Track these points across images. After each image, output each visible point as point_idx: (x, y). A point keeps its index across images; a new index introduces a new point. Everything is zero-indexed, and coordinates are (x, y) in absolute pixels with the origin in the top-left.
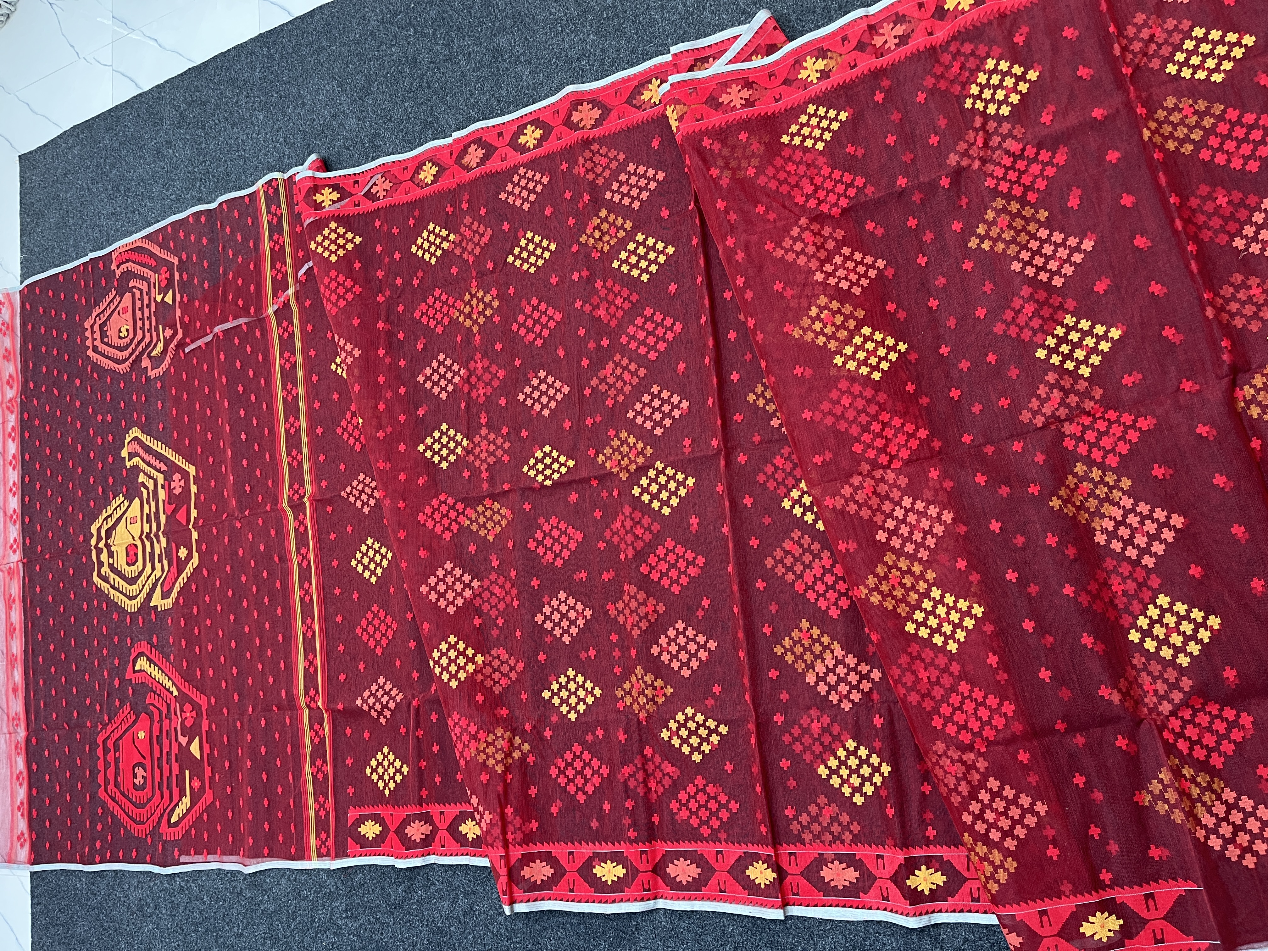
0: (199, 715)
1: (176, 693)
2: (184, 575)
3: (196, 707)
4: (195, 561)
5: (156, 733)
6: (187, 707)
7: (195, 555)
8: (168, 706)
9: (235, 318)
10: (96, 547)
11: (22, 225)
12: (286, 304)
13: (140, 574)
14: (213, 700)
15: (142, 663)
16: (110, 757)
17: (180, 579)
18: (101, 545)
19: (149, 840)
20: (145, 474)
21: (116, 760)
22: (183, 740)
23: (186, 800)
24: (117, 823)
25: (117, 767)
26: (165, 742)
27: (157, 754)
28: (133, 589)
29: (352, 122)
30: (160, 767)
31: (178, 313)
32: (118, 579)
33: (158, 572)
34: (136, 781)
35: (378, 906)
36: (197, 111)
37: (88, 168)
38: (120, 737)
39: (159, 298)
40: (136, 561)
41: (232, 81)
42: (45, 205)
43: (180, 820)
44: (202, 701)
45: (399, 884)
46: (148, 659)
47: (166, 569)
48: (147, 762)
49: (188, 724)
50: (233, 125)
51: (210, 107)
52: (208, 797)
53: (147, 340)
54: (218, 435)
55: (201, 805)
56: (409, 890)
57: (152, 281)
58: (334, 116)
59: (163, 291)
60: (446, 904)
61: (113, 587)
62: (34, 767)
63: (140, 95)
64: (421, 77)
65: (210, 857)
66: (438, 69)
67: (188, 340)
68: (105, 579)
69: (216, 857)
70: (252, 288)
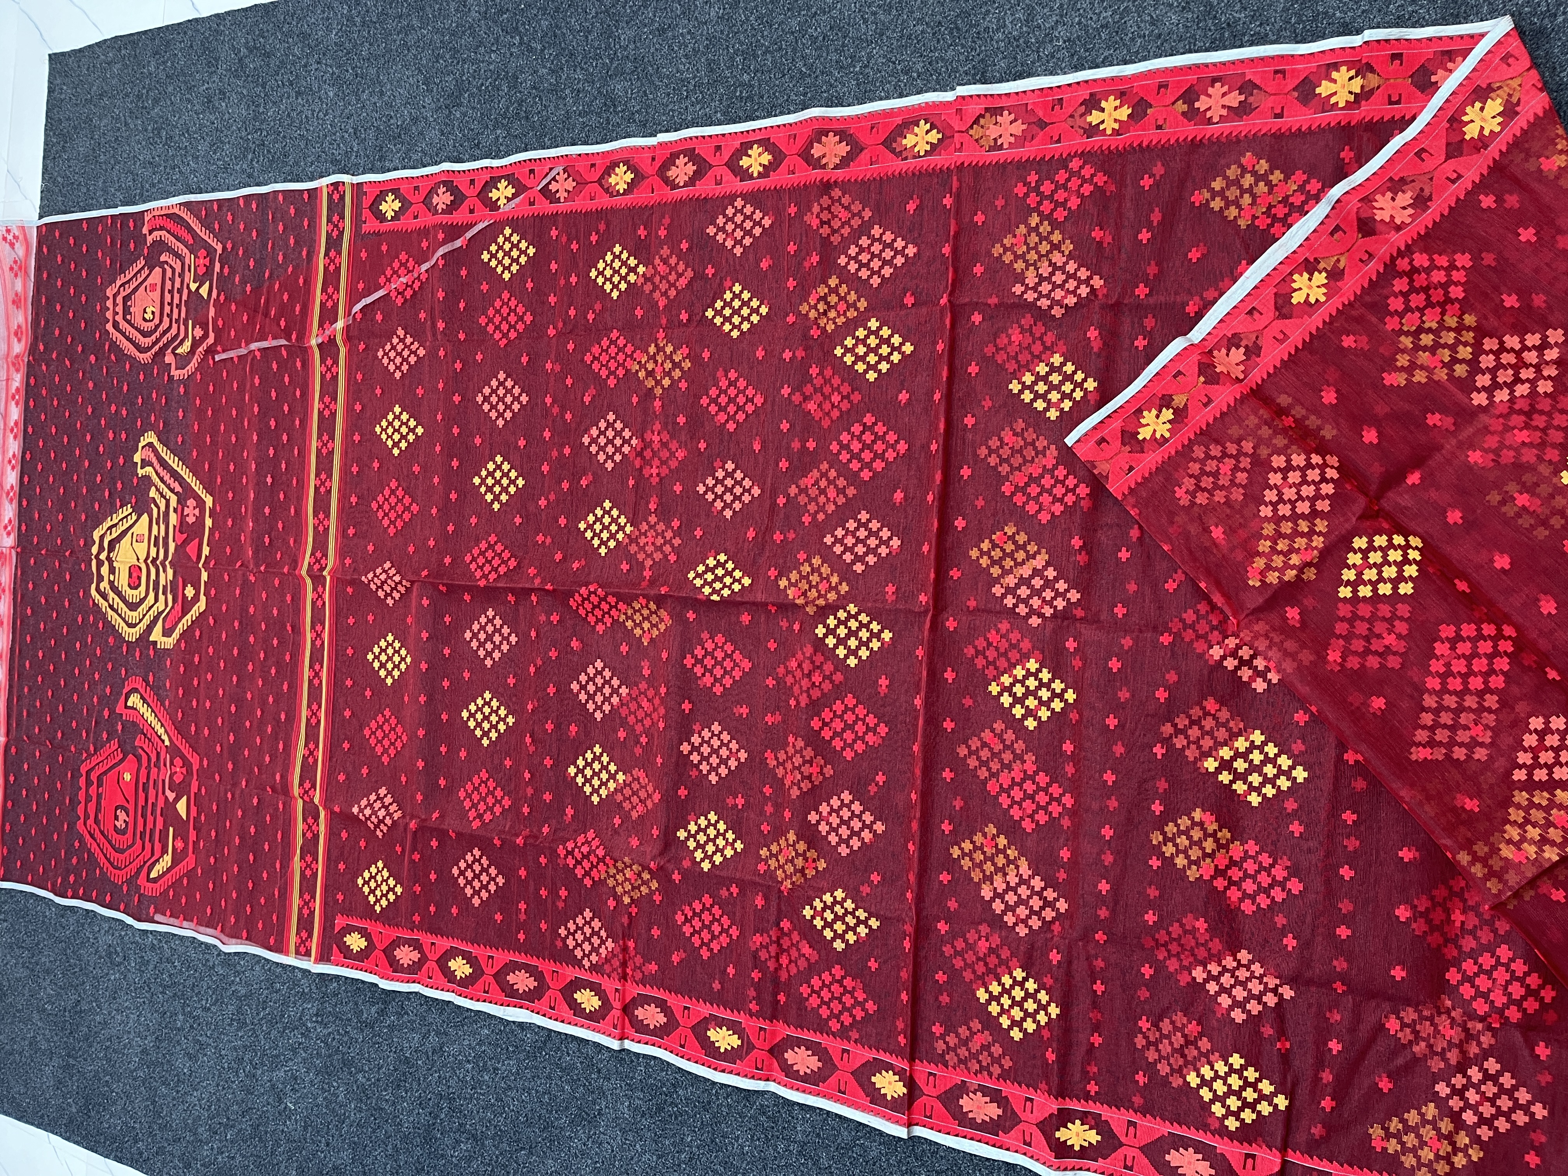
0: (189, 772)
1: (167, 743)
2: (188, 617)
3: (186, 764)
4: (202, 605)
5: (143, 780)
6: (178, 761)
7: (203, 598)
8: (158, 754)
9: (274, 338)
10: (97, 557)
11: (46, 144)
12: (332, 340)
13: (142, 601)
14: (205, 763)
15: (134, 700)
16: (93, 790)
17: (184, 620)
18: (103, 556)
19: (125, 888)
20: (158, 490)
21: (99, 796)
22: (171, 796)
23: (167, 859)
24: (92, 862)
25: (98, 803)
26: (152, 792)
27: (141, 802)
28: (133, 616)
29: (433, 134)
30: (144, 816)
31: (212, 312)
32: (117, 599)
33: (161, 605)
34: (118, 824)
35: (350, 1020)
36: (259, 62)
37: (127, 95)
38: (105, 773)
39: (193, 286)
40: (139, 585)
41: (304, 36)
42: (75, 128)
43: (160, 877)
44: (194, 760)
45: (373, 1004)
46: (142, 697)
47: (170, 604)
48: (131, 807)
49: (178, 779)
50: (298, 94)
51: (274, 62)
52: (190, 861)
53: (174, 331)
54: (241, 468)
55: (182, 868)
56: (382, 1012)
57: (187, 262)
58: (415, 120)
59: (200, 280)
60: (417, 1037)
61: (111, 607)
62: (12, 779)
63: (196, 20)
64: (521, 102)
65: (185, 924)
66: (541, 99)
67: (219, 348)
68: (104, 596)
69: (192, 925)
70: (298, 309)
